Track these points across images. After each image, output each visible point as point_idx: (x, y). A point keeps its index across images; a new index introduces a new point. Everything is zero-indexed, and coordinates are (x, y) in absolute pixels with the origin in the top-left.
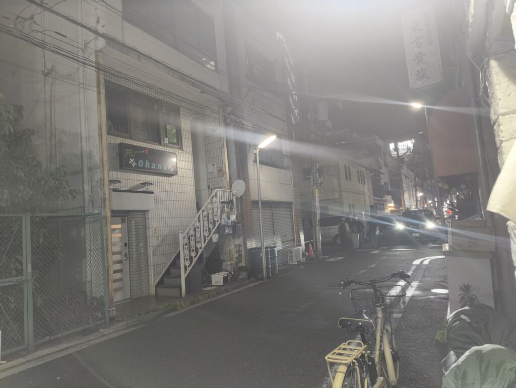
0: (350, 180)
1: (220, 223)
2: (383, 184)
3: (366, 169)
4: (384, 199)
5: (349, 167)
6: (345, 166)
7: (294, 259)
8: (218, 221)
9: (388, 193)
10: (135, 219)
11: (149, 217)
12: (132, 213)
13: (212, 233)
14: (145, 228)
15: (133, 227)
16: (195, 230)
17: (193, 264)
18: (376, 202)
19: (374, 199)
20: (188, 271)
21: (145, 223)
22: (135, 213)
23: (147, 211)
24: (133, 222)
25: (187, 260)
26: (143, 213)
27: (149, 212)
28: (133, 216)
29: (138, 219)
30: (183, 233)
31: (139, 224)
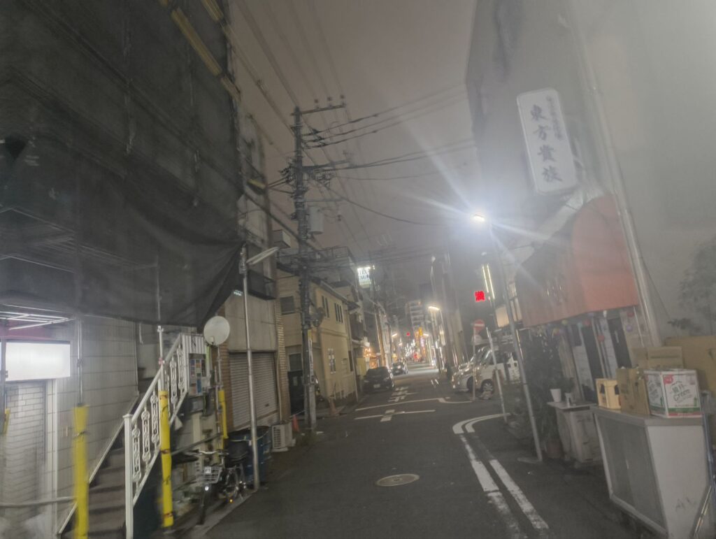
0: (328, 317)
1: (187, 393)
2: (360, 321)
3: (343, 302)
4: (361, 342)
5: (326, 299)
6: (323, 297)
7: (283, 444)
8: (183, 390)
9: (366, 334)
10: (25, 397)
11: (56, 391)
12: (20, 386)
13: (176, 412)
14: (44, 414)
15: (20, 415)
16: (149, 410)
17: (146, 477)
18: (356, 347)
19: (353, 343)
20: (138, 491)
21: (44, 404)
22: (27, 386)
23: (52, 380)
24: (21, 403)
25: (136, 471)
26: (42, 384)
27: (56, 381)
28: (20, 392)
29: (31, 396)
30: (131, 418)
31: (32, 408)
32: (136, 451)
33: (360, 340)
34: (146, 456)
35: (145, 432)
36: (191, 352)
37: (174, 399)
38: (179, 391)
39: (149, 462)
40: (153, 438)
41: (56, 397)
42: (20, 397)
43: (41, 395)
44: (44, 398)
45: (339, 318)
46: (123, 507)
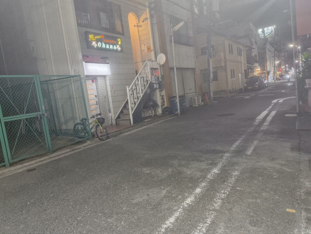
0: (232, 53)
1: (151, 82)
3: (243, 46)
4: (254, 66)
5: (231, 45)
6: (229, 44)
7: (197, 103)
8: (149, 80)
10: (100, 80)
11: (108, 79)
12: (98, 77)
13: (146, 88)
14: (106, 86)
15: (99, 86)
16: (136, 86)
17: (136, 106)
18: (249, 67)
19: (247, 66)
20: (134, 110)
21: (106, 83)
22: (99, 77)
23: (107, 76)
24: (99, 82)
25: (132, 104)
26: (104, 77)
27: (108, 76)
28: (98, 79)
29: (101, 80)
30: (129, 87)
31: (102, 84)
32: (132, 98)
33: (252, 64)
34: (136, 100)
35: (135, 93)
36: (152, 67)
37: (145, 83)
38: (147, 80)
39: (137, 102)
40: (138, 95)
41: (108, 81)
42: (98, 81)
43: (104, 80)
44: (106, 81)
45: (240, 54)
46: (129, 114)
